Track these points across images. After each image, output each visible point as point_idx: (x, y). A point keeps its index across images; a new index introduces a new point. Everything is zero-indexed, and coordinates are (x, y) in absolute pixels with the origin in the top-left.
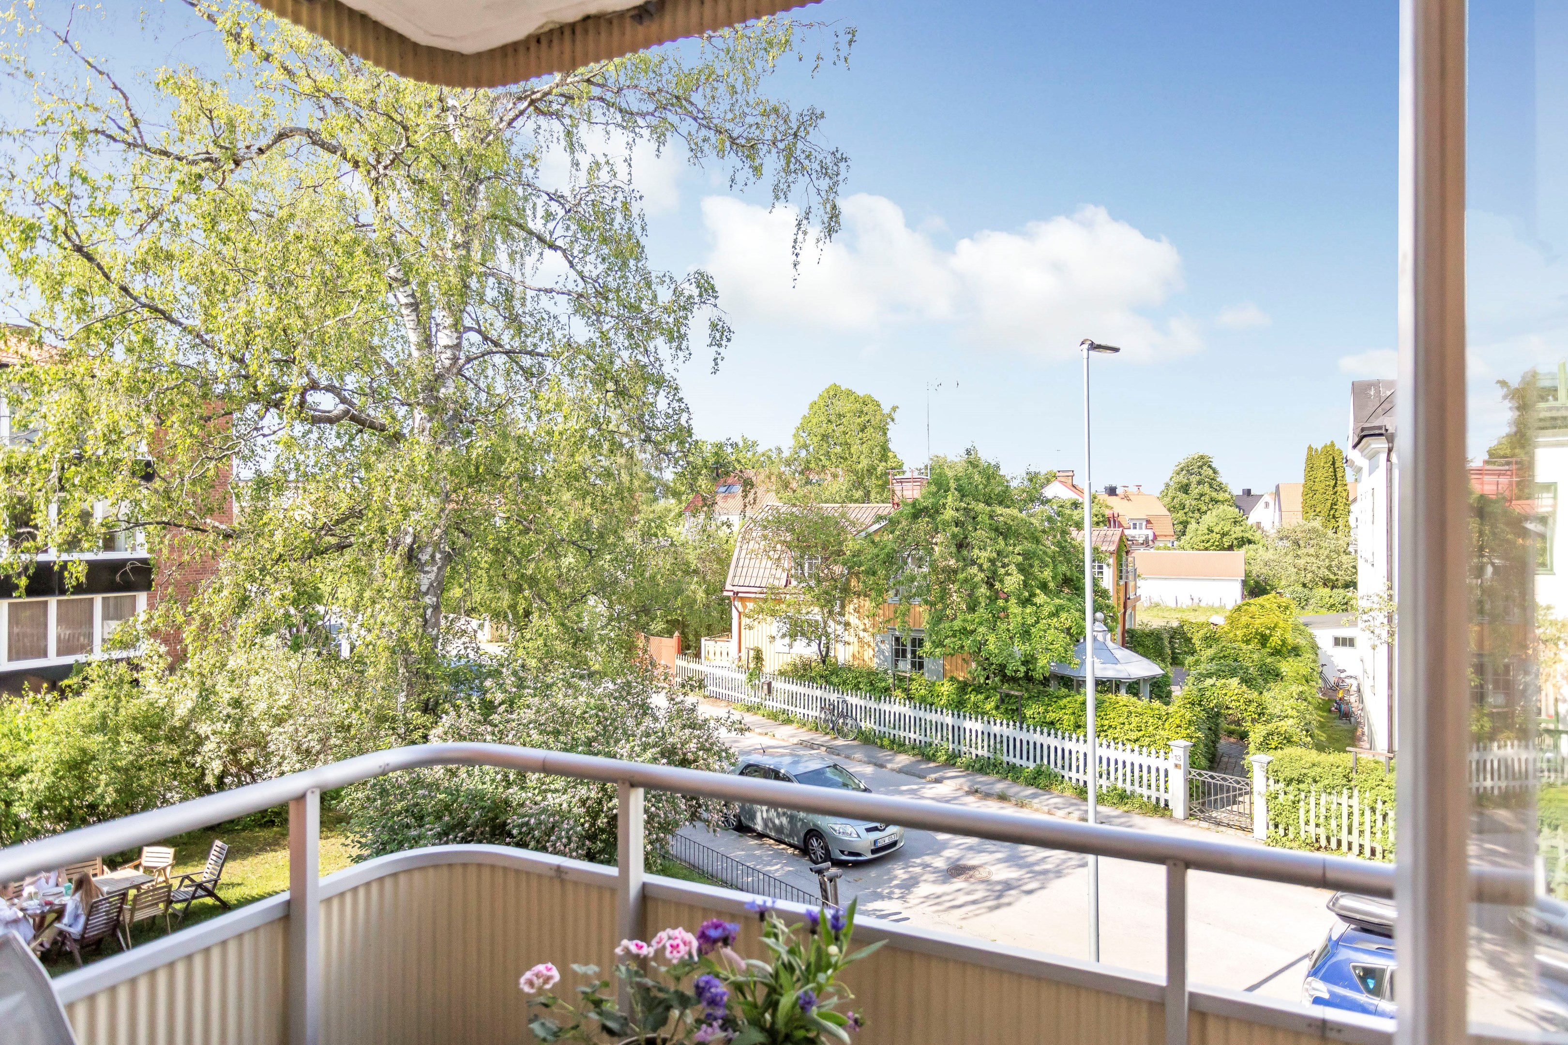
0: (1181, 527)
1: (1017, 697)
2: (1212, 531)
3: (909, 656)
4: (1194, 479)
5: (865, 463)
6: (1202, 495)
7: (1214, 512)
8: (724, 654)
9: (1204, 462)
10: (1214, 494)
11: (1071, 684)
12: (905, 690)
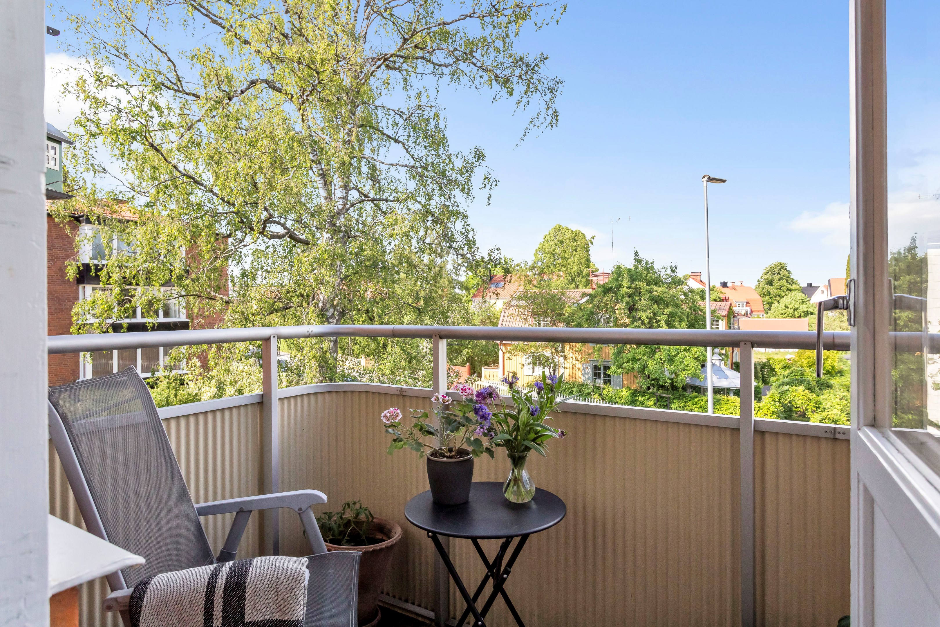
0: (768, 306)
1: (667, 398)
2: (788, 308)
3: (602, 376)
4: (776, 277)
5: (575, 268)
6: (781, 286)
7: (789, 296)
8: (495, 376)
9: (782, 267)
10: (789, 286)
11: (700, 390)
12: (601, 395)
